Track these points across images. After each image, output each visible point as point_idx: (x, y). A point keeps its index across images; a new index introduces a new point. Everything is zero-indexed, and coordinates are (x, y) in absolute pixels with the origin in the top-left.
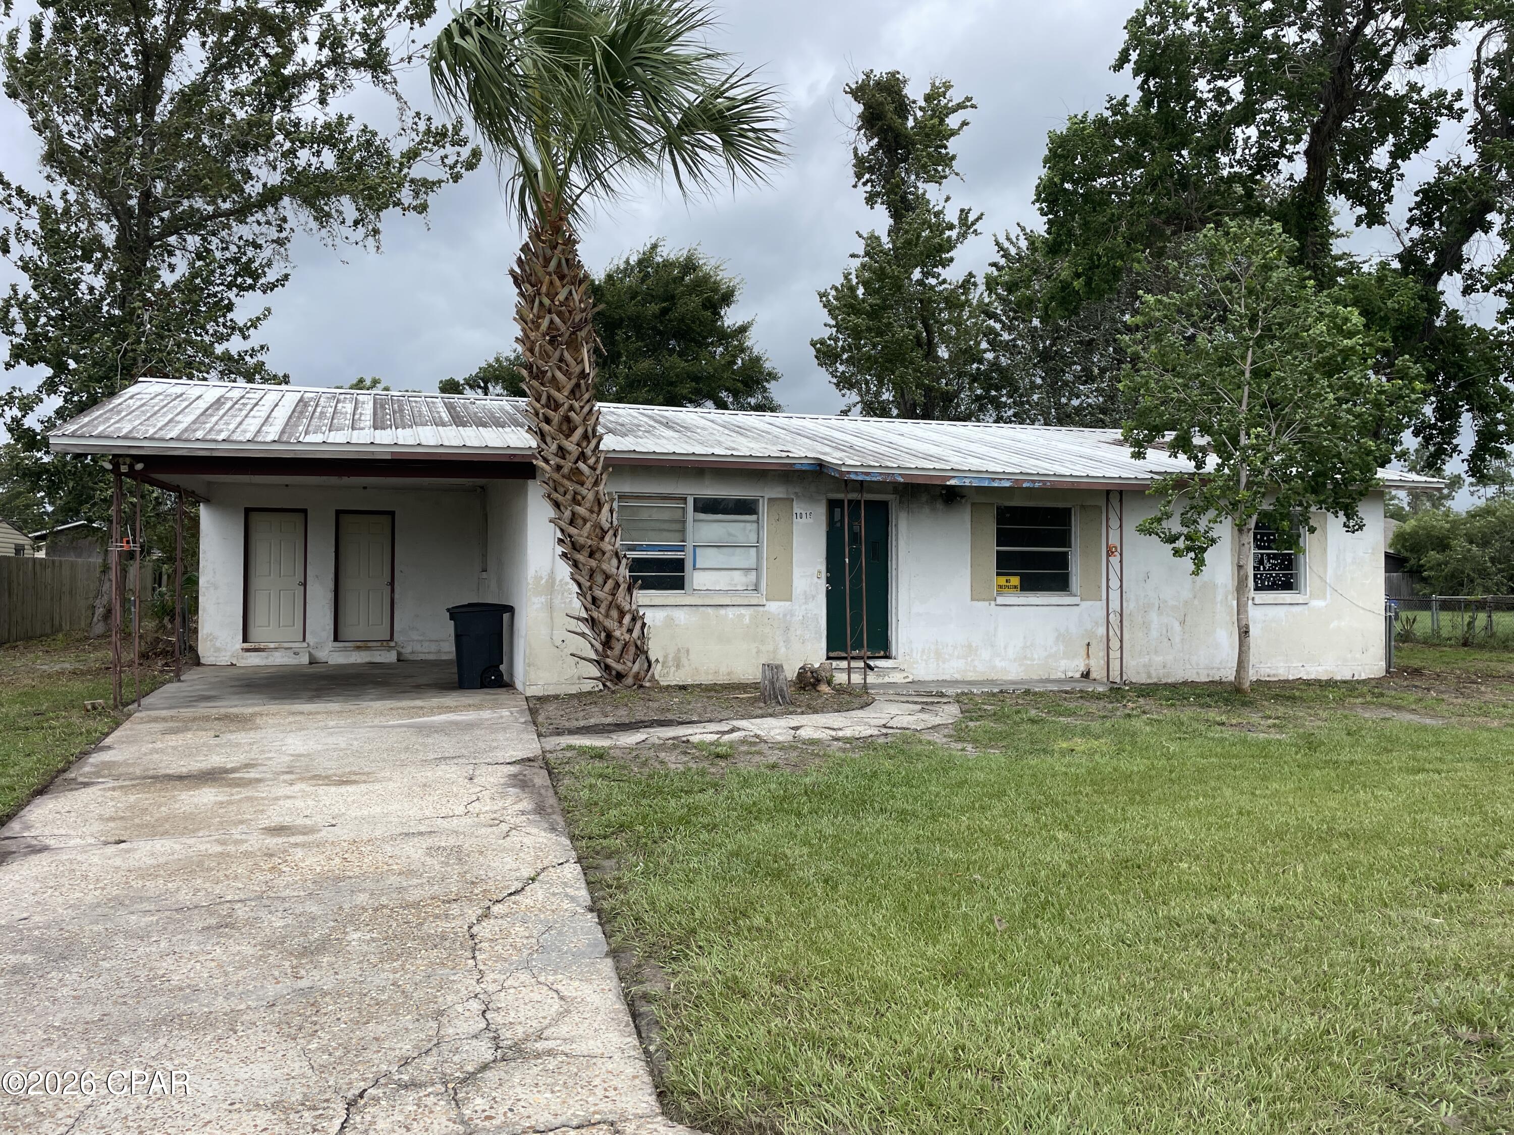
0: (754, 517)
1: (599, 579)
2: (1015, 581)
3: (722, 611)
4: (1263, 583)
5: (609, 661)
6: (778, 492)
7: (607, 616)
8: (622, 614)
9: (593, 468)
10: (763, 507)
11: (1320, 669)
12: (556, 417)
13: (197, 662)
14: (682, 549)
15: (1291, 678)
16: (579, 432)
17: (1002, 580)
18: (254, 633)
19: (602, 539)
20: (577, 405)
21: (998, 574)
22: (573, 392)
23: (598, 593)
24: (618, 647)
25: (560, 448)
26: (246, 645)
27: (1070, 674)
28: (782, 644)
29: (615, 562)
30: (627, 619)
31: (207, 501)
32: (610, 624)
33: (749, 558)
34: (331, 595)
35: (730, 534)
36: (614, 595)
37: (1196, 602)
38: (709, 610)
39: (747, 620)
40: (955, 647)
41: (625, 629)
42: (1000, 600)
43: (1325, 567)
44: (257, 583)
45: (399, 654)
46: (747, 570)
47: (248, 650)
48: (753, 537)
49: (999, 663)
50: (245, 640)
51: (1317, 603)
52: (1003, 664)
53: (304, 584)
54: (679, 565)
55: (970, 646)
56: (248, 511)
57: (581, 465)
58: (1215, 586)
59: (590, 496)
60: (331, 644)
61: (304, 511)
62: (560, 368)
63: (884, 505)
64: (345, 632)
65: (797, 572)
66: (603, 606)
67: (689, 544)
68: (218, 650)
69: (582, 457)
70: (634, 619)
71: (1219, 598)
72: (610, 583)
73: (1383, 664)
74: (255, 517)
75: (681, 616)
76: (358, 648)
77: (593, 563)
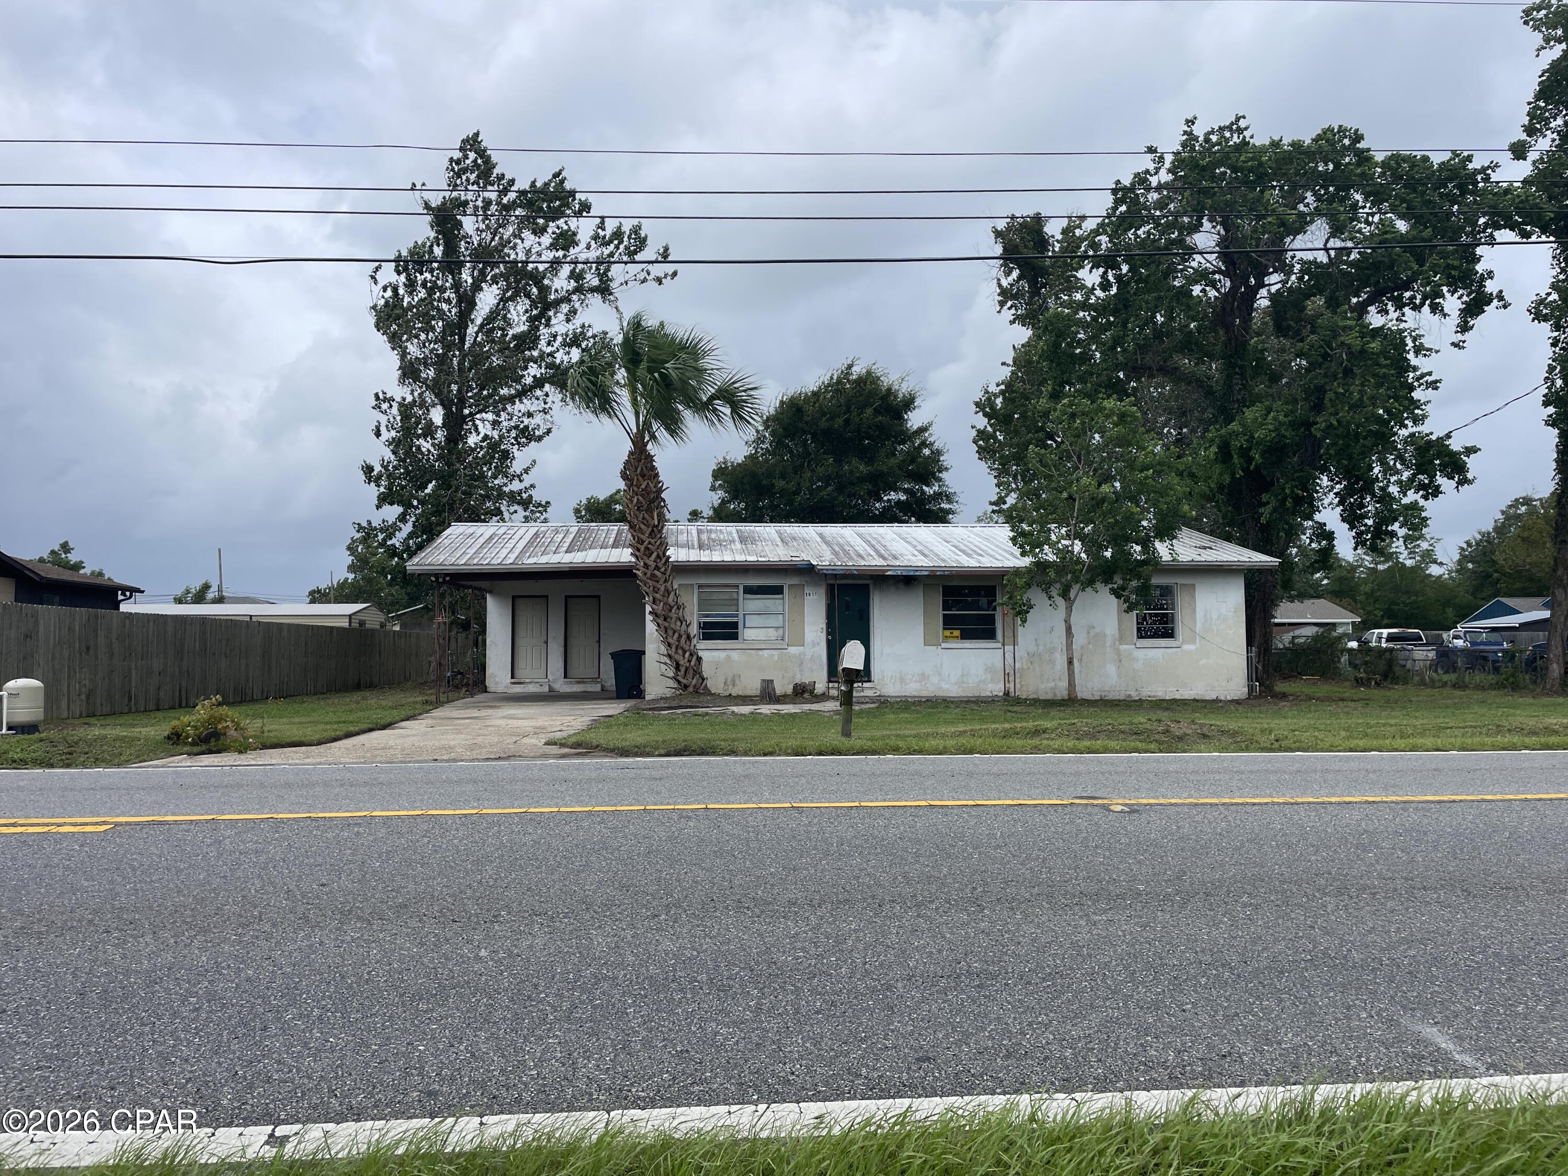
0: (780, 596)
1: (670, 633)
2: (957, 633)
3: (761, 652)
4: (1146, 633)
5: (679, 678)
6: (794, 580)
7: (676, 653)
8: (684, 652)
9: (664, 573)
10: (786, 590)
11: (1192, 692)
12: (642, 548)
13: (485, 690)
14: (737, 616)
15: (1167, 698)
16: (655, 554)
17: (947, 633)
18: (518, 673)
19: (671, 611)
20: (653, 541)
21: (944, 629)
22: (650, 534)
23: (670, 640)
24: (683, 669)
25: (645, 564)
26: (513, 680)
27: (996, 693)
28: (798, 672)
29: (679, 623)
30: (687, 654)
31: (491, 592)
32: (678, 657)
33: (778, 621)
34: (562, 649)
35: (766, 607)
36: (679, 641)
37: (1091, 646)
38: (753, 652)
39: (776, 658)
40: (913, 675)
41: (686, 660)
42: (944, 645)
43: (1195, 621)
44: (520, 642)
45: (603, 686)
46: (777, 628)
47: (514, 683)
48: (781, 608)
49: (945, 686)
50: (513, 677)
51: (1186, 647)
52: (947, 686)
53: (547, 643)
54: (735, 625)
55: (923, 675)
56: (514, 598)
57: (656, 572)
58: (1105, 635)
59: (662, 588)
60: (562, 680)
61: (547, 597)
62: (643, 523)
63: (867, 586)
64: (569, 674)
65: (807, 629)
66: (674, 647)
67: (741, 613)
68: (497, 683)
69: (657, 568)
70: (691, 655)
71: (1108, 644)
72: (676, 635)
73: (1246, 689)
74: (519, 602)
75: (735, 655)
76: (579, 682)
77: (666, 624)
